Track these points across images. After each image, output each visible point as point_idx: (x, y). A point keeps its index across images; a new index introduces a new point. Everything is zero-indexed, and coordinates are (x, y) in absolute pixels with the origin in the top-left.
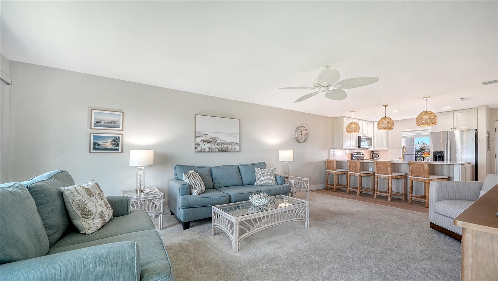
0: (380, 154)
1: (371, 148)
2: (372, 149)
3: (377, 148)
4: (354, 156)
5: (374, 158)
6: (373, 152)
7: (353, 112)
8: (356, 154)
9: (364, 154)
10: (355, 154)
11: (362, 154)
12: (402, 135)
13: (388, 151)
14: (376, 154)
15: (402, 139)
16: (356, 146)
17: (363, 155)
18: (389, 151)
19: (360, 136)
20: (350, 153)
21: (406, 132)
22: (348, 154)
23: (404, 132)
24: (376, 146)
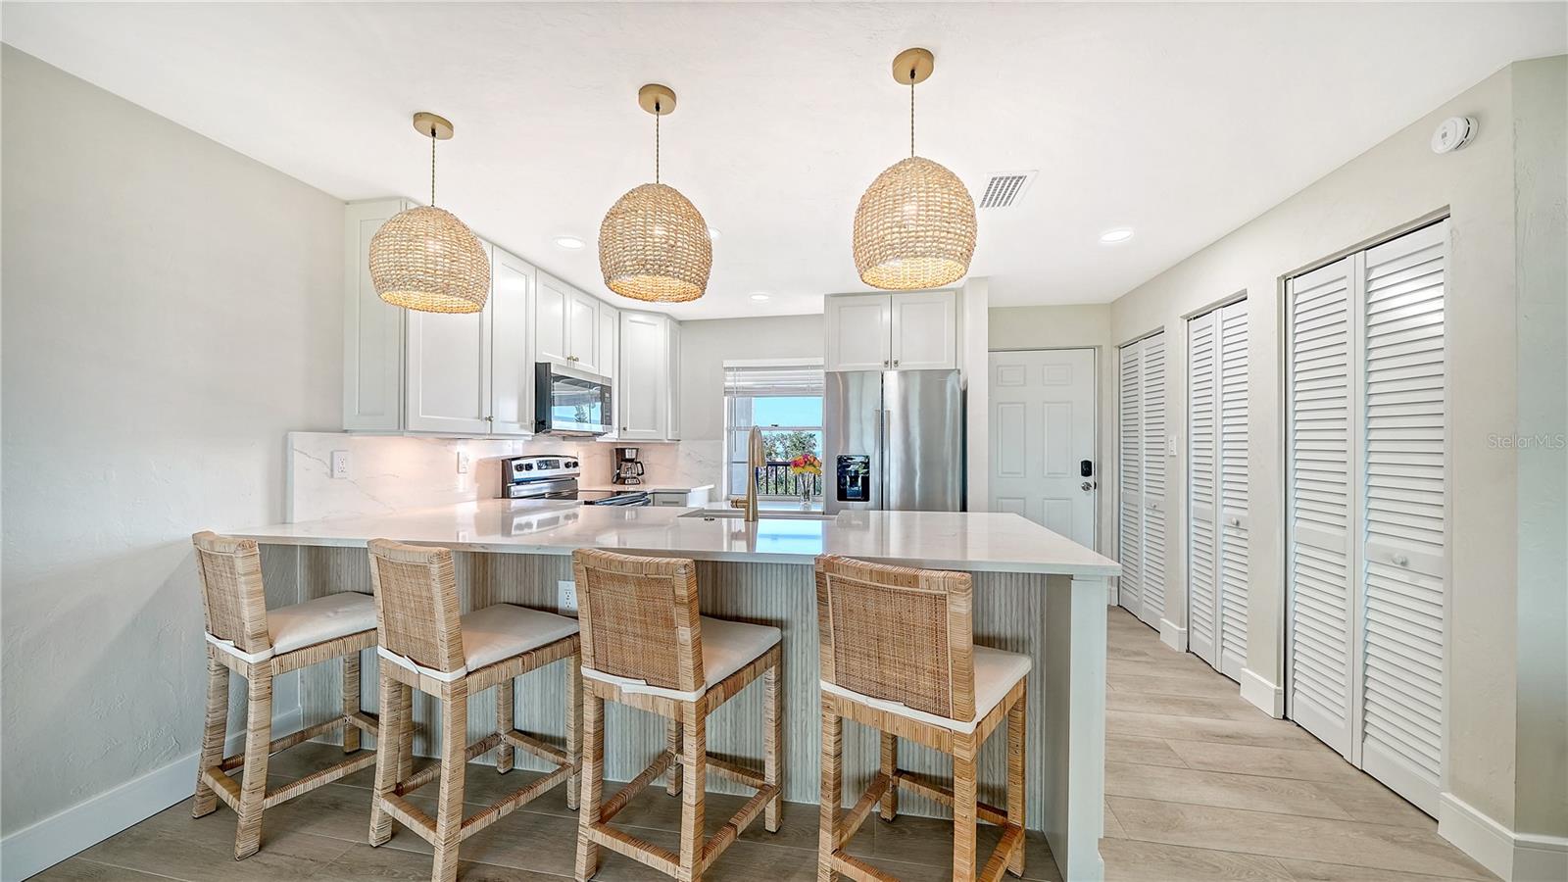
0: (650, 459)
1: (609, 435)
2: (613, 436)
3: (634, 434)
4: (517, 475)
5: (625, 479)
6: (623, 451)
7: (434, 126)
8: (529, 467)
9: (576, 464)
10: (520, 468)
11: (567, 465)
12: (727, 384)
13: (677, 450)
14: (631, 460)
15: (726, 399)
16: (521, 419)
17: (571, 471)
18: (681, 447)
19: (547, 365)
20: (494, 461)
21: (738, 369)
22: (482, 464)
23: (730, 369)
24: (632, 426)
